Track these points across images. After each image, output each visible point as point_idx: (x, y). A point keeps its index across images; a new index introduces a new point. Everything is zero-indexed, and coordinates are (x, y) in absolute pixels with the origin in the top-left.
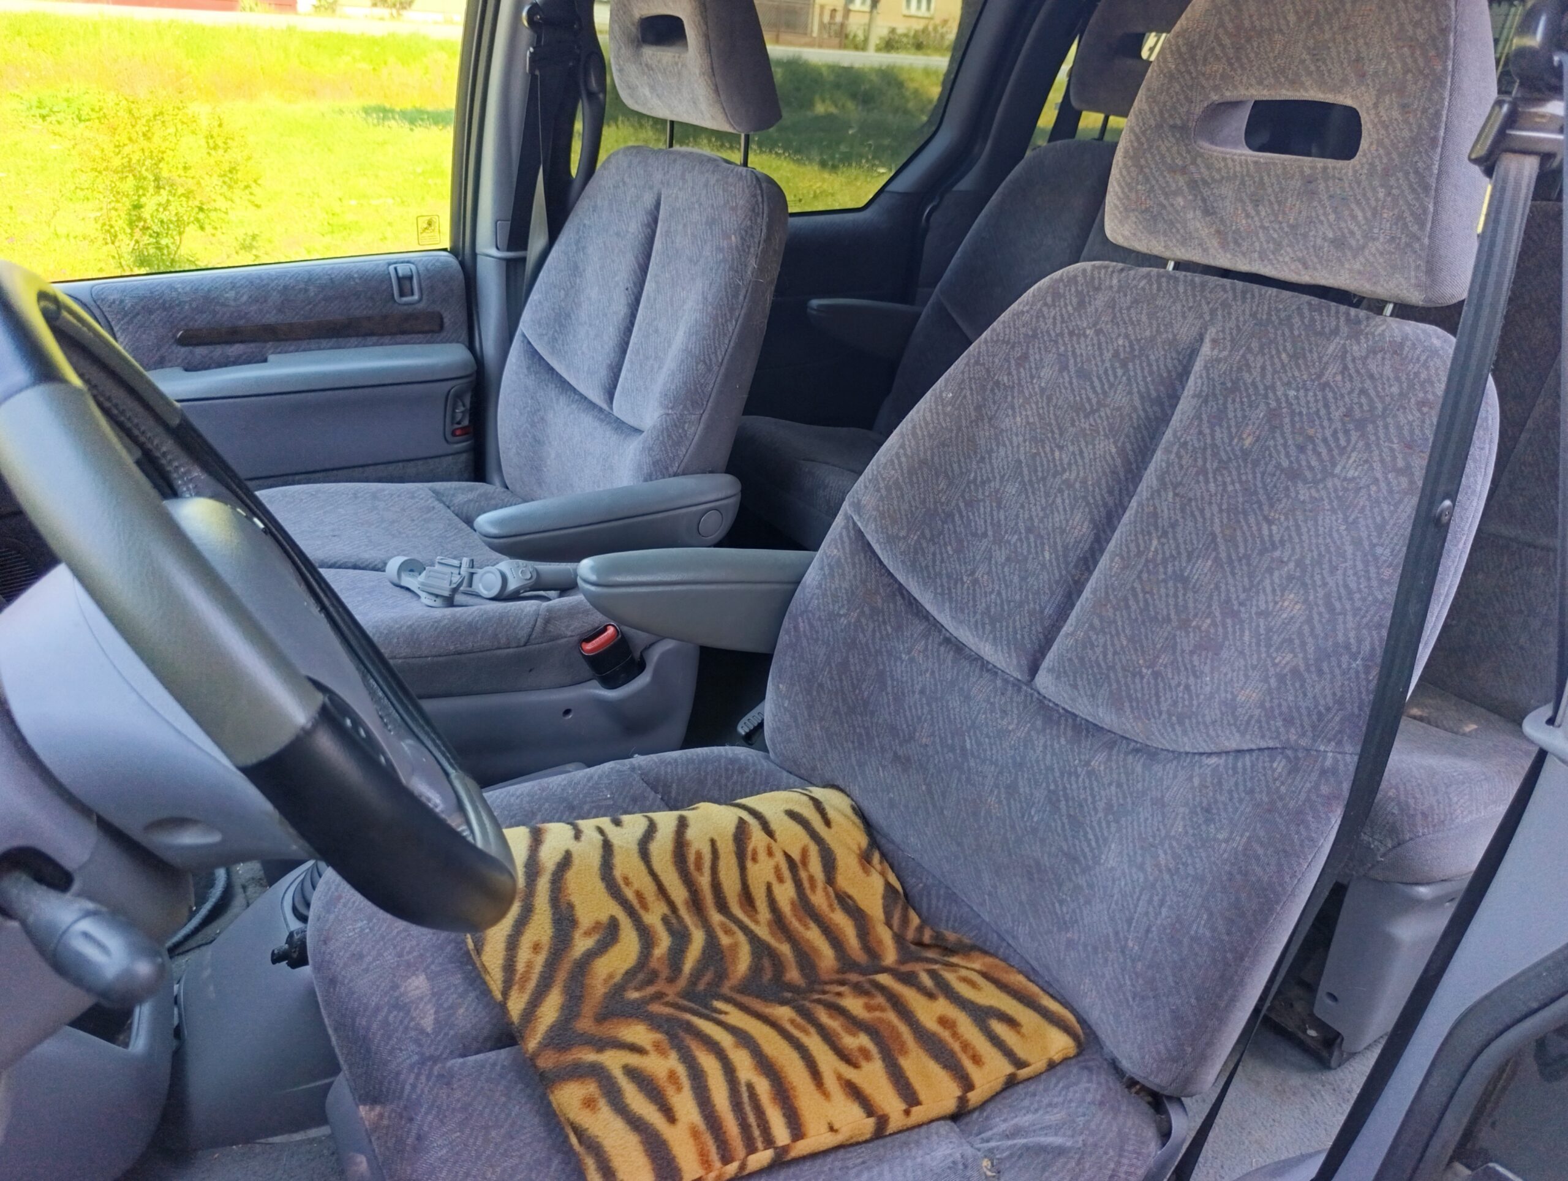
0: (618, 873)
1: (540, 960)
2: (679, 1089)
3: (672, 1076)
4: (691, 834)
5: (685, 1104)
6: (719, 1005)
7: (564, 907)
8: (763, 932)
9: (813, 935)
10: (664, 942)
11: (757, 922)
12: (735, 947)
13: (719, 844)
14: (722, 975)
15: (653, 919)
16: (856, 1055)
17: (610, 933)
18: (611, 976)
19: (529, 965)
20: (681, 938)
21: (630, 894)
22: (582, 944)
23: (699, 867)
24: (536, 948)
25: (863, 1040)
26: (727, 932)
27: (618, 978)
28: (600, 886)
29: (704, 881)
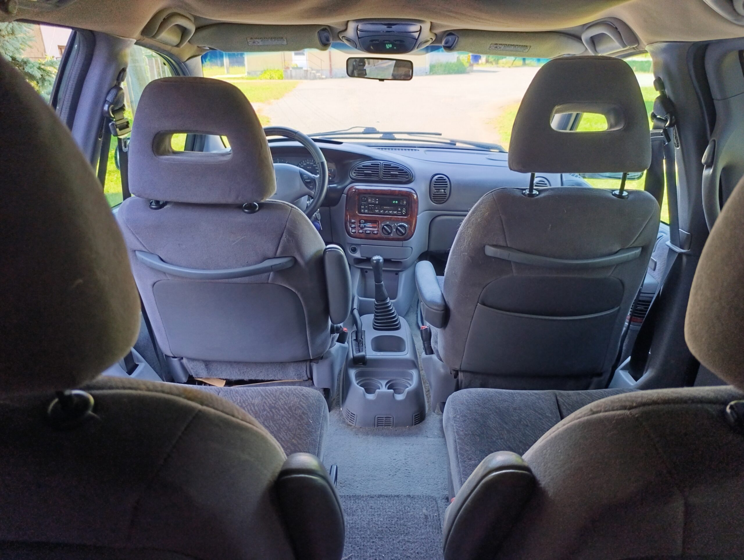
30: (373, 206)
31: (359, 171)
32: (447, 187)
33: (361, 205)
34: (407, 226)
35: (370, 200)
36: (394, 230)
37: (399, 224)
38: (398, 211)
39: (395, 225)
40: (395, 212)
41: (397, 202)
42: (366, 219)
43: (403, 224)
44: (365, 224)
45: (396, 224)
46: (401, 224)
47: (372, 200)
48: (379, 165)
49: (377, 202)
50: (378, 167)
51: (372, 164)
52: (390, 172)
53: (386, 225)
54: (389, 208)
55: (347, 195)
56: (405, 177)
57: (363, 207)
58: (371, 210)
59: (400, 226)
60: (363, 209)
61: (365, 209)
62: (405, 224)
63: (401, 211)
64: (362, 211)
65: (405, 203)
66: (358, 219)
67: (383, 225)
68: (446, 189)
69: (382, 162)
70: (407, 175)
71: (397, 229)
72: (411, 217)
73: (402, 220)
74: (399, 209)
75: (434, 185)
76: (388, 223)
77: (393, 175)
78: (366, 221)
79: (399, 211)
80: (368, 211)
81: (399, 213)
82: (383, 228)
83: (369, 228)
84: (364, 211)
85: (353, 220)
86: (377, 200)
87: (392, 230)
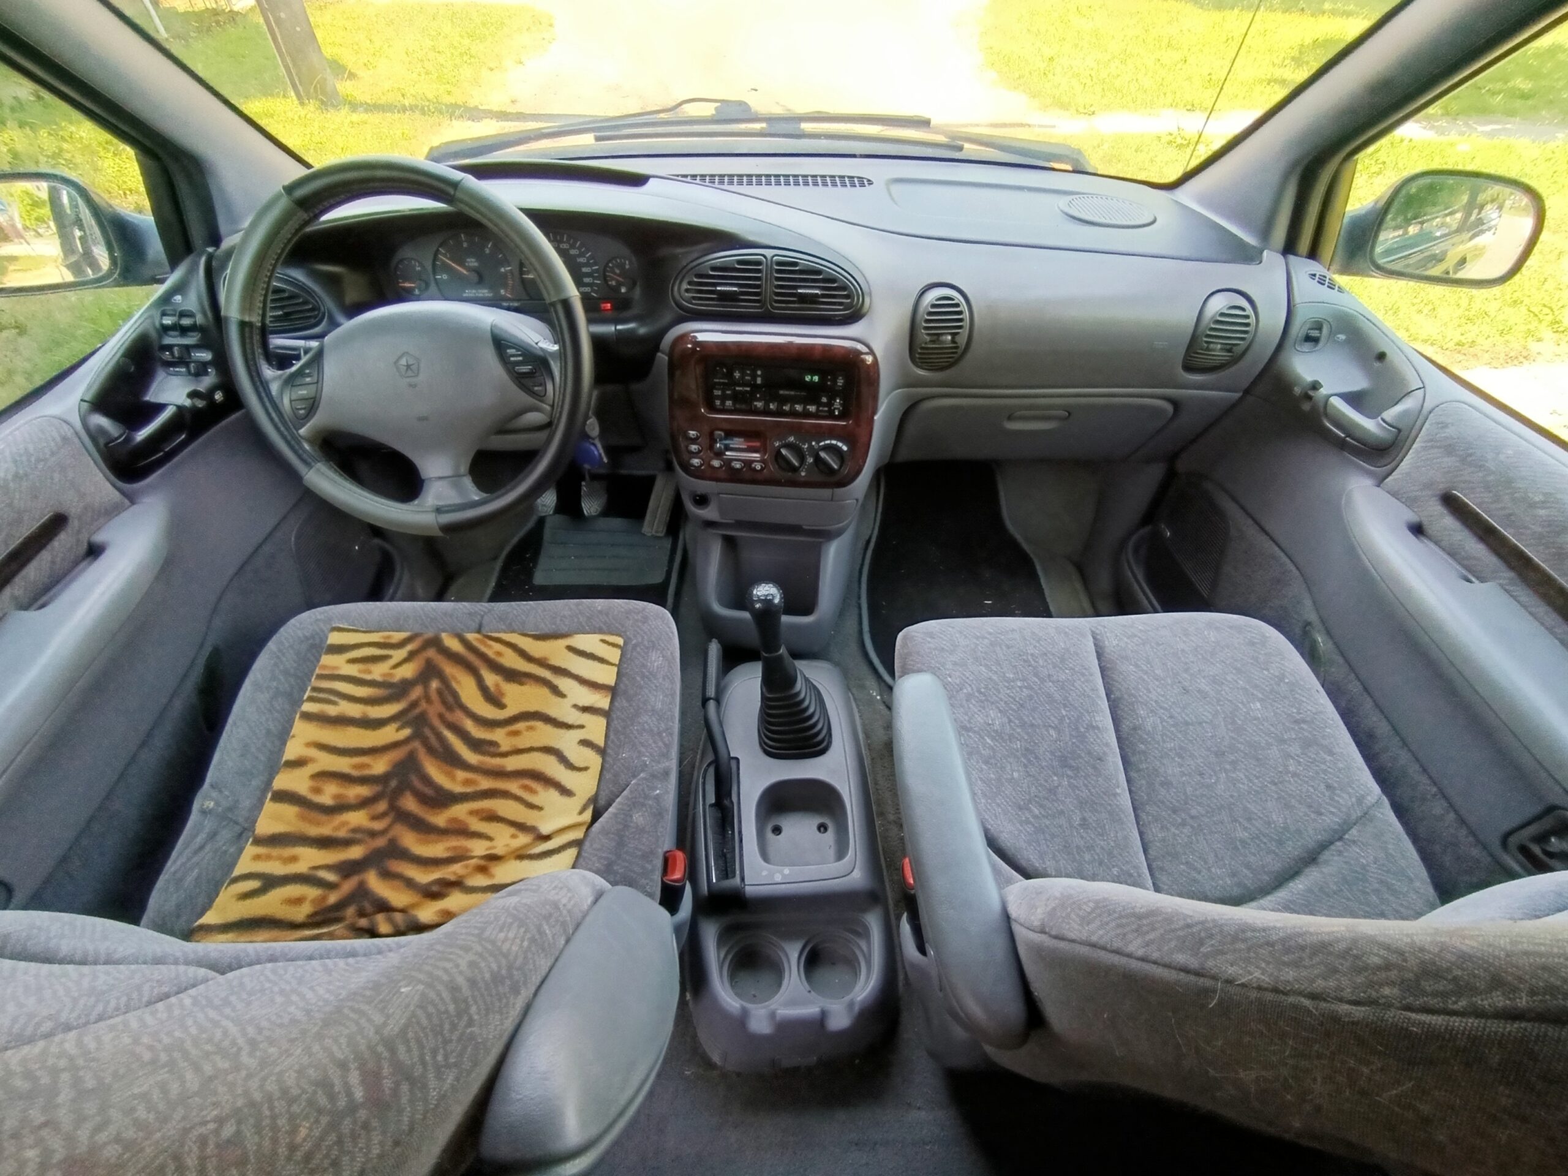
0: (539, 724)
1: (490, 653)
2: (360, 671)
3: (370, 672)
4: (553, 794)
5: (353, 670)
6: (407, 732)
7: (524, 680)
8: (460, 811)
9: (437, 849)
10: (477, 732)
11: (472, 813)
12: (453, 778)
13: (535, 812)
14: (431, 751)
15: (498, 735)
16: (320, 784)
17: (493, 699)
18: (458, 682)
19: (490, 647)
20: (476, 745)
21: (520, 726)
22: (491, 679)
23: (526, 788)
24: (499, 654)
25: (326, 798)
26: (467, 782)
27: (454, 685)
28: (532, 708)
29: (513, 787)
30: (748, 389)
31: (701, 284)
32: (960, 327)
33: (714, 386)
34: (845, 448)
35: (737, 375)
36: (811, 460)
37: (822, 444)
38: (819, 404)
39: (811, 446)
40: (812, 408)
41: (816, 378)
42: (727, 427)
43: (834, 442)
44: (727, 442)
45: (814, 443)
46: (828, 442)
47: (743, 374)
48: (759, 263)
49: (759, 381)
50: (759, 271)
51: (740, 262)
52: (796, 287)
53: (788, 446)
54: (792, 393)
55: (671, 355)
56: (840, 304)
57: (717, 393)
58: (743, 402)
59: (827, 448)
60: (718, 397)
61: (724, 398)
62: (840, 444)
63: (830, 404)
64: (718, 402)
65: (840, 382)
66: (706, 429)
67: (777, 444)
68: (958, 333)
69: (769, 253)
70: (847, 297)
71: (818, 459)
72: (857, 422)
73: (832, 433)
74: (824, 400)
75: (927, 321)
76: (792, 439)
77: (803, 299)
78: (730, 434)
79: (824, 405)
80: (734, 404)
81: (822, 411)
82: (778, 453)
83: (739, 452)
84: (723, 403)
85: (691, 432)
86: (759, 373)
87: (802, 458)
